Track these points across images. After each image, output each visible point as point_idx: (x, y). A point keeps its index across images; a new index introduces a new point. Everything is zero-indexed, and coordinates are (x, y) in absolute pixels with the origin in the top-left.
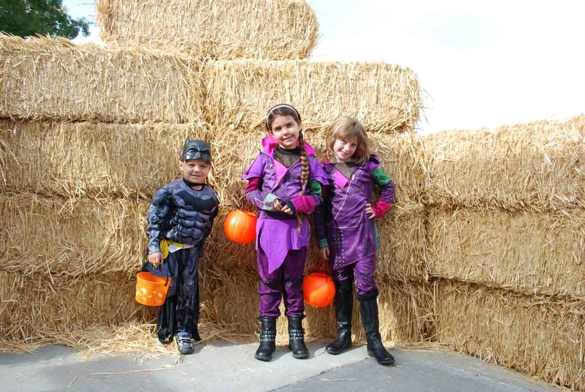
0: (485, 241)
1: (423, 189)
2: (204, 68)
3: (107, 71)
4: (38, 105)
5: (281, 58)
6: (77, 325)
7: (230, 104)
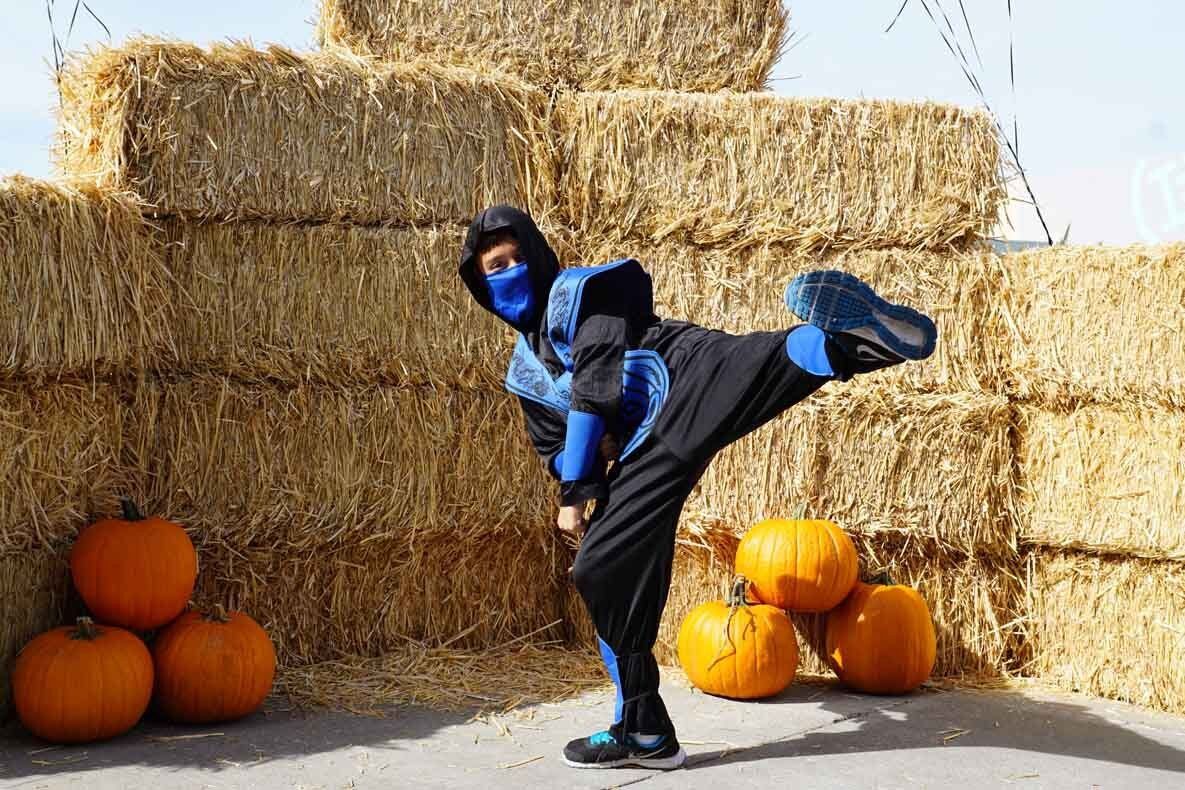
0: (1136, 469)
1: (1008, 366)
2: (554, 107)
3: (367, 116)
4: (234, 189)
5: (712, 88)
6: (299, 654)
7: (613, 189)
